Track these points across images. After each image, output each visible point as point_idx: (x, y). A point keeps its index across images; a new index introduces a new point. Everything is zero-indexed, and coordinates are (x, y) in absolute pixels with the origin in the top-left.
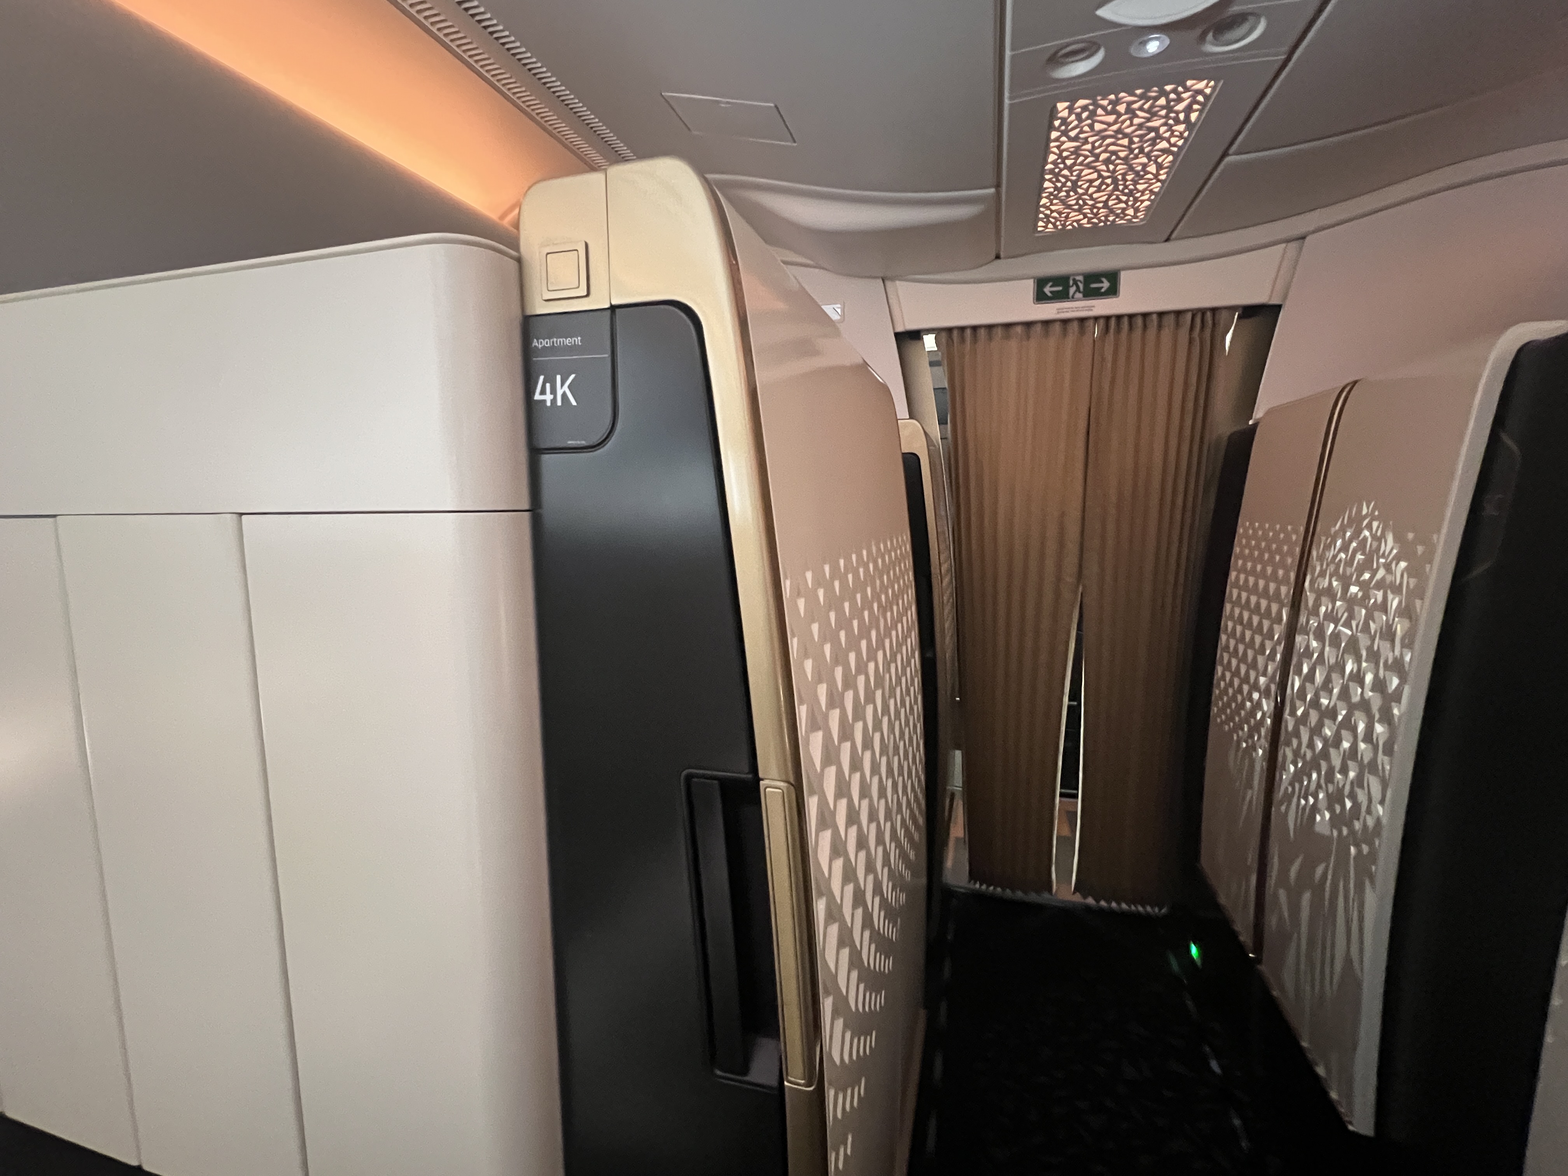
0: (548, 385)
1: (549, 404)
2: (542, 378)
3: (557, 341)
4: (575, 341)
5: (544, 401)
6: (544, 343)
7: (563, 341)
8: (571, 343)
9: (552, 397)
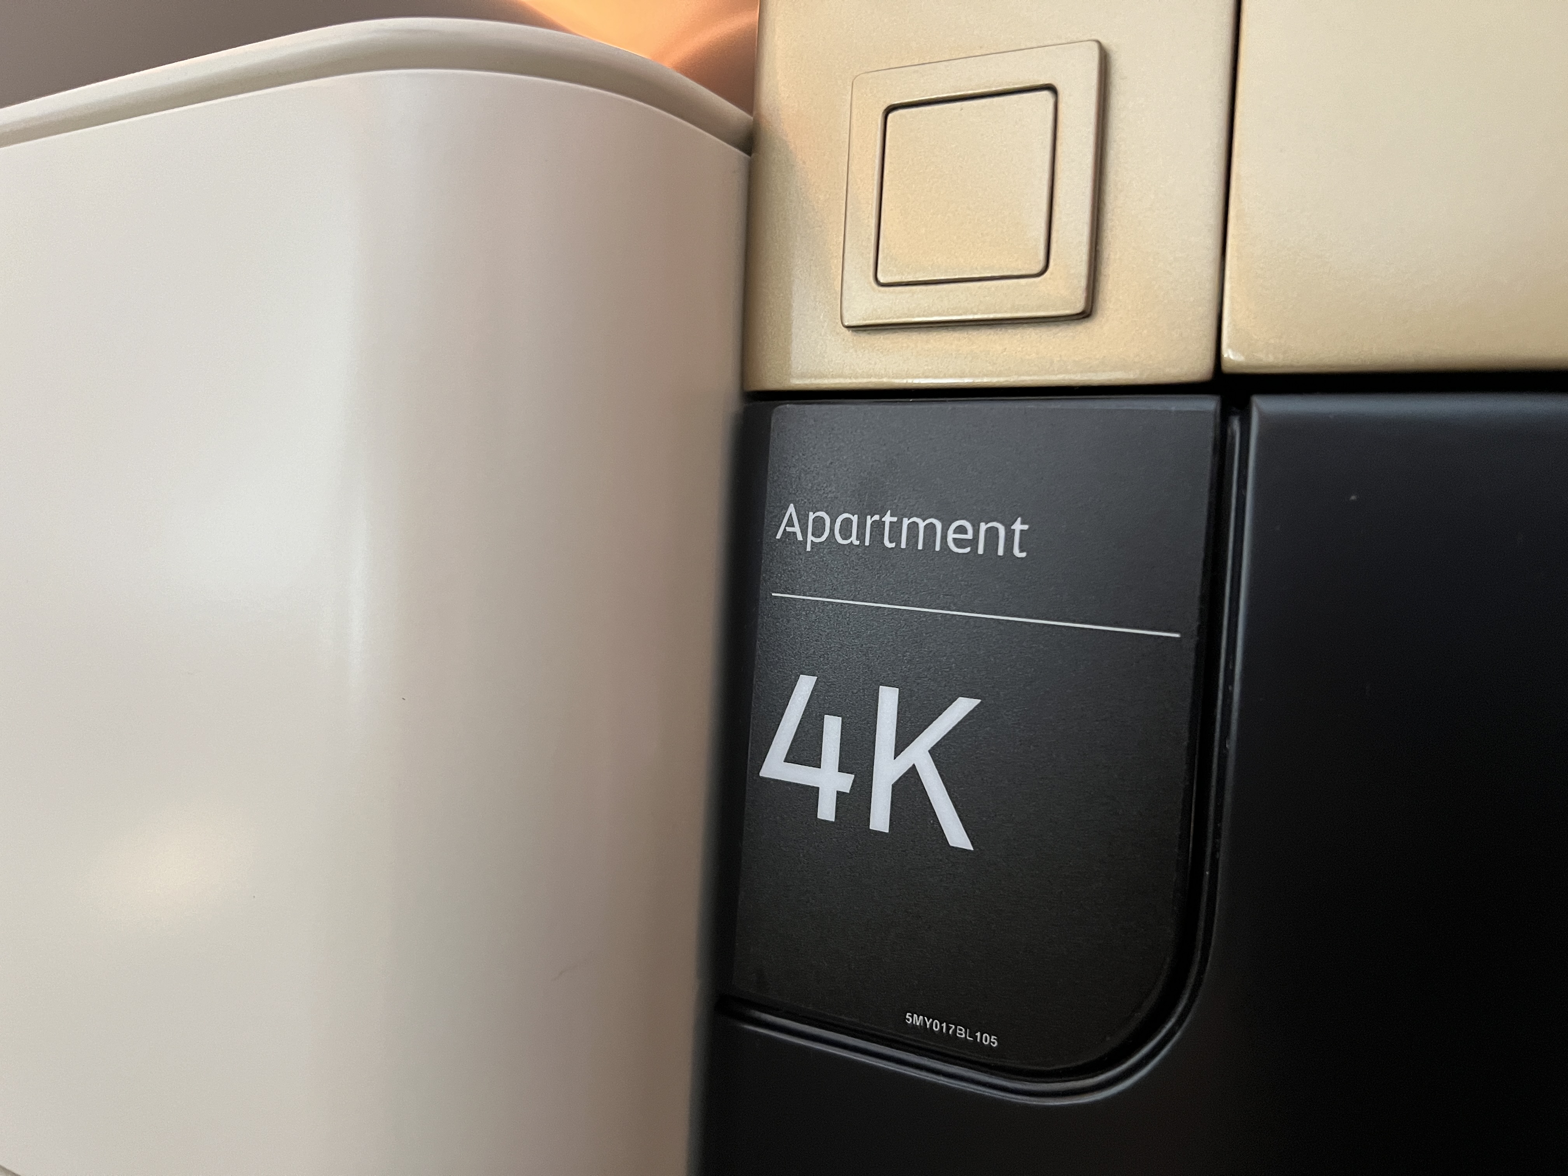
0: (832, 726)
1: (827, 811)
2: (805, 685)
3: (896, 528)
4: (992, 534)
5: (811, 794)
6: (832, 527)
7: (931, 528)
8: (974, 542)
9: (845, 782)
